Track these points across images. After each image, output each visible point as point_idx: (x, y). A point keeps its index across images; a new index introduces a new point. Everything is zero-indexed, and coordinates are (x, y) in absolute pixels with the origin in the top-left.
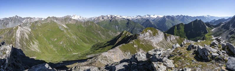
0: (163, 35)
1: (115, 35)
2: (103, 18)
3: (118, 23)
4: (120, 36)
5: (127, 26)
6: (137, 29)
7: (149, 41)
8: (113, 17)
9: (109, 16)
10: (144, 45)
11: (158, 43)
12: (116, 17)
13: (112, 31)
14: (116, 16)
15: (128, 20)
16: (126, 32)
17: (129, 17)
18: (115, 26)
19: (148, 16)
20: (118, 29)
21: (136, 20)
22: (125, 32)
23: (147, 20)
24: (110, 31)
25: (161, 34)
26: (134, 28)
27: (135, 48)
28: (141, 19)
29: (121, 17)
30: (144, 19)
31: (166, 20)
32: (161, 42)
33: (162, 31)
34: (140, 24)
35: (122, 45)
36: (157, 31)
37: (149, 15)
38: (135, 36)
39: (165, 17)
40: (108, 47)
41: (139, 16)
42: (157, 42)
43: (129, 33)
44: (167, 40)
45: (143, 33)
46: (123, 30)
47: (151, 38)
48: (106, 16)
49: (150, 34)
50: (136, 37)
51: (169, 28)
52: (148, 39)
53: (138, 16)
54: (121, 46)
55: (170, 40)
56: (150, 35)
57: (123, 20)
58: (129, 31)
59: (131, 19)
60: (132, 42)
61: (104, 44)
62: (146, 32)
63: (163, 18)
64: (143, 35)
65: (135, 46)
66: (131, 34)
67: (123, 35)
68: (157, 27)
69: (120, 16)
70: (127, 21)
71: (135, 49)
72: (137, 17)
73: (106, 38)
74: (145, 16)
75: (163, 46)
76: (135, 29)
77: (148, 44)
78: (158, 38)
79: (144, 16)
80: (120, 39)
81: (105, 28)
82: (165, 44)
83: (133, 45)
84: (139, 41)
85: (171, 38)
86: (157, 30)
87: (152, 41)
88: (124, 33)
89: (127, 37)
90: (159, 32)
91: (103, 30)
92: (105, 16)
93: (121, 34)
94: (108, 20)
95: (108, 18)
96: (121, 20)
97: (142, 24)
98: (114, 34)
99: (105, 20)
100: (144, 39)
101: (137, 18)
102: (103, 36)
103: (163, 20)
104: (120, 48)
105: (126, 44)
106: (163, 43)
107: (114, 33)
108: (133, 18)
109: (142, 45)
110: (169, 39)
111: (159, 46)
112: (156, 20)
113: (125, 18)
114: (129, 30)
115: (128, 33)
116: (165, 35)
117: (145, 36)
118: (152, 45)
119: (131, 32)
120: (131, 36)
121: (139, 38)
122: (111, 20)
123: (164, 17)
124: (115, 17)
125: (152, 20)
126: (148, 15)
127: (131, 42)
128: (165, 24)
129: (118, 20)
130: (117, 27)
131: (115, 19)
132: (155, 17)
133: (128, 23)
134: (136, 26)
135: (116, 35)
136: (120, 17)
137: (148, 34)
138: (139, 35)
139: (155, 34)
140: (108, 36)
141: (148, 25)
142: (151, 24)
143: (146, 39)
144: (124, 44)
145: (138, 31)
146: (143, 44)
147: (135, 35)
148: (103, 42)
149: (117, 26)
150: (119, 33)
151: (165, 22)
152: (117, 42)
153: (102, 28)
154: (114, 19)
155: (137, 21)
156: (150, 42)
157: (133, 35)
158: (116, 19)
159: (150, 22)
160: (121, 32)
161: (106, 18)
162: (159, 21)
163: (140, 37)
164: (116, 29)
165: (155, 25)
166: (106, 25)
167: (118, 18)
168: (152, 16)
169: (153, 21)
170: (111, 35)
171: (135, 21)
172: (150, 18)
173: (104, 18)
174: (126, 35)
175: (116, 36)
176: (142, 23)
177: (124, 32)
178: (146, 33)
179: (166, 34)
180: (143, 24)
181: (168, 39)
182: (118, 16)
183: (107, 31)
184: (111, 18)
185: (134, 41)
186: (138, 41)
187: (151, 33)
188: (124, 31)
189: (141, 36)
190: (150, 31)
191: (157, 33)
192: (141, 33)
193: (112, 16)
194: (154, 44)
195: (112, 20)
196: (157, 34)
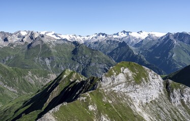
0: (162, 85)
1: (45, 82)
2: (6, 40)
3: (49, 52)
4: (57, 85)
5: (73, 59)
6: (98, 66)
7: (124, 96)
8: (36, 36)
9: (23, 33)
10: (111, 107)
11: (147, 103)
12: (45, 37)
13: (34, 73)
14: (43, 33)
15: (75, 43)
16: (71, 74)
17: (79, 37)
18: (43, 59)
19: (125, 35)
20: (50, 68)
21: (96, 43)
22: (68, 72)
23: (123, 44)
24: (30, 74)
25: (157, 81)
26: (90, 63)
27: (90, 112)
28: (108, 41)
29: (57, 36)
30: (114, 41)
31: (173, 45)
32: (155, 101)
33: (160, 73)
34: (105, 53)
35: (59, 106)
36: (146, 72)
37: (128, 33)
38: (91, 83)
39: (172, 38)
40: (28, 116)
41: (103, 34)
42: (144, 101)
43: (77, 76)
44: (170, 100)
45: (111, 75)
46: (63, 69)
47: (130, 88)
48: (15, 34)
49: (128, 78)
50: (94, 86)
51: (180, 67)
52: (122, 90)
53: (99, 35)
54: (57, 108)
55: (182, 101)
56: (128, 82)
57: (64, 44)
58: (77, 71)
59: (83, 42)
60: (84, 98)
61: (13, 111)
62: (119, 72)
63: (165, 40)
64: (109, 80)
65: (91, 108)
66: (83, 78)
67: (63, 81)
68: (147, 63)
69: (55, 34)
70: (74, 46)
71: (91, 115)
72: (96, 38)
73: (20, 94)
74: (117, 34)
75: (158, 115)
76: (93, 64)
77: (122, 104)
78: (147, 91)
79: (115, 34)
80: (56, 92)
81: (13, 65)
82: (164, 109)
83: (86, 105)
84: (100, 96)
85: (185, 95)
86: (147, 68)
87: (131, 95)
88: (65, 76)
89: (72, 85)
90: (151, 74)
91: (8, 72)
92: (11, 35)
93: (59, 78)
94: (22, 43)
95: (21, 39)
96: (58, 44)
97: (108, 54)
98: (40, 80)
99: (12, 45)
100: (113, 89)
101: (96, 40)
102: (11, 89)
103: (166, 44)
104: (55, 114)
105: (71, 104)
106: (161, 105)
107: (40, 76)
108: (87, 38)
109: (107, 104)
110: (178, 98)
111: (148, 113)
112: (144, 43)
113: (68, 39)
114: (77, 67)
115: (74, 75)
116: (167, 85)
117: (116, 82)
118: (132, 107)
119: (84, 74)
120: (83, 82)
121: (101, 86)
122: (30, 45)
123: (168, 35)
124: (43, 36)
125: (135, 43)
126: (124, 32)
127: (81, 98)
128: (168, 54)
129: (51, 43)
130: (48, 62)
131: (42, 42)
132: (143, 36)
133: (75, 52)
134: (95, 58)
135: (47, 82)
136: (54, 36)
137: (121, 77)
138: (101, 79)
139: (138, 80)
140: (25, 86)
141: (123, 55)
142: (130, 53)
143: (116, 89)
144: (65, 104)
145: (100, 71)
146: (110, 102)
147: (92, 80)
148: (11, 105)
149: (49, 59)
150: (53, 77)
151: (168, 51)
152: (48, 101)
153: (6, 67)
154: (38, 43)
155: (97, 45)
156: (127, 97)
157: (87, 81)
158: (45, 40)
159: (129, 49)
160: (59, 74)
161: (14, 39)
162: (153, 47)
163: (103, 84)
164: (45, 66)
165: (142, 56)
166: (17, 57)
167: (50, 38)
168: (134, 34)
169: (137, 45)
170: (33, 83)
171: (93, 46)
172: (129, 39)
173: (9, 39)
174: (71, 80)
175: (45, 84)
176: (109, 52)
177: (65, 74)
178: (117, 74)
179: (170, 81)
180: (111, 55)
181: (174, 97)
182: (50, 35)
183: (20, 74)
184: (32, 38)
185: (88, 94)
186: (98, 94)
187: (130, 75)
188: (65, 71)
189: (106, 84)
190: (126, 70)
191: (146, 76)
192: (106, 76)
193: (32, 34)
194: (136, 105)
195: (34, 45)
196: (146, 79)
